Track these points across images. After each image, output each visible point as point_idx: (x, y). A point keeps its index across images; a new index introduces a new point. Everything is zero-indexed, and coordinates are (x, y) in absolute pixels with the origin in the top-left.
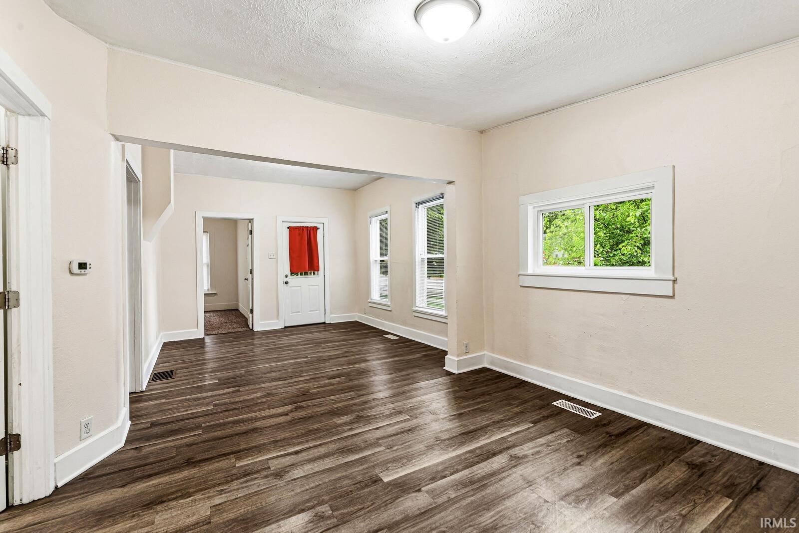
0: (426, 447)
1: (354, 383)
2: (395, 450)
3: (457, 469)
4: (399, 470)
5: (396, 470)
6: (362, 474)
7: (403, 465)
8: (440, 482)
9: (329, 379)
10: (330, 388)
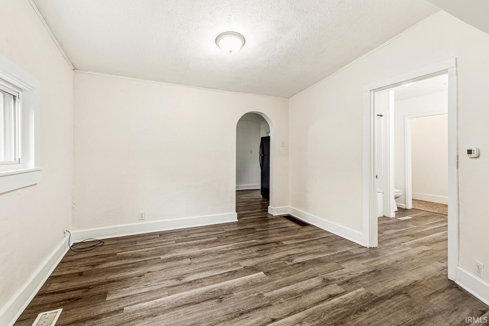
0: (233, 293)
2: (256, 292)
3: (220, 276)
4: (254, 278)
5: (256, 278)
6: (276, 277)
7: (251, 280)
8: (233, 269)
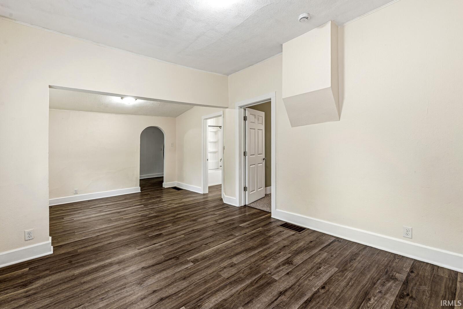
1: (143, 232)
9: (161, 234)
10: (160, 227)
